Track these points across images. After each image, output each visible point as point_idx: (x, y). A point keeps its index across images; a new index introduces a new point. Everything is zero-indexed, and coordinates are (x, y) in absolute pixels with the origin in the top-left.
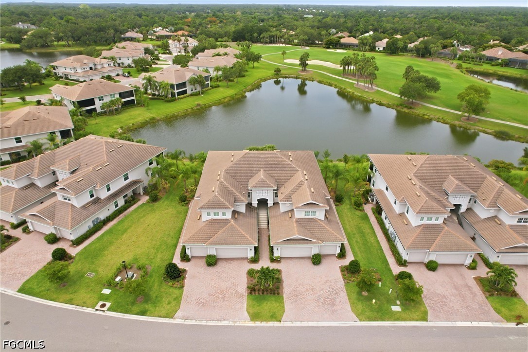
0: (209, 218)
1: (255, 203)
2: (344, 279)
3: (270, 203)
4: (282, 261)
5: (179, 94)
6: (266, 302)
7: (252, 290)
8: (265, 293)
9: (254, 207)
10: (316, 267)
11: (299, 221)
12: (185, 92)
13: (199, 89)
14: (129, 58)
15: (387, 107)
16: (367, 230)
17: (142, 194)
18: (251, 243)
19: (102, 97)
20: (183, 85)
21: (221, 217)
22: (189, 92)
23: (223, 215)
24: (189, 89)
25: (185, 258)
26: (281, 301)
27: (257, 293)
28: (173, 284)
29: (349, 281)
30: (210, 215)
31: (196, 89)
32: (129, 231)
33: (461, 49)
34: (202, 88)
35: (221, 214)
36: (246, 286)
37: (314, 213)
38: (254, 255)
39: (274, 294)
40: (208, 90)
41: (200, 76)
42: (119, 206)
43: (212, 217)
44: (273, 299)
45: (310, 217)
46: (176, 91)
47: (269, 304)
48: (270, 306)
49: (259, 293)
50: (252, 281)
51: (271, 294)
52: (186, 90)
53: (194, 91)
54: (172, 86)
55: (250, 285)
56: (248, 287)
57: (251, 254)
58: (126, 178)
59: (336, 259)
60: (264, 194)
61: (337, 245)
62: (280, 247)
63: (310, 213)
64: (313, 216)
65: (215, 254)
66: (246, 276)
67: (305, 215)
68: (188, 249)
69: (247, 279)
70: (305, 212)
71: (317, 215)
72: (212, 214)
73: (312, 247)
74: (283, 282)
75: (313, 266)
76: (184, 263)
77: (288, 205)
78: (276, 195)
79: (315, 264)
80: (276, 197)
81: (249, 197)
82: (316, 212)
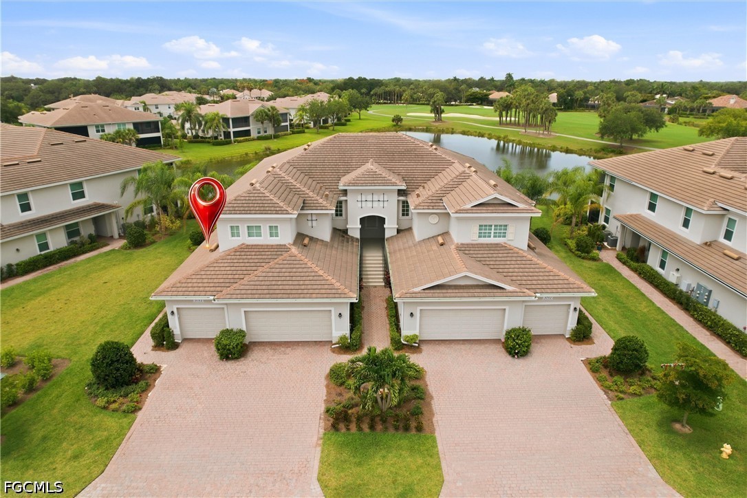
0: (236, 242)
1: (355, 229)
2: (607, 389)
3: (390, 228)
4: (424, 347)
5: (237, 134)
6: (384, 452)
7: (339, 418)
8: (379, 427)
9: (352, 237)
10: (519, 363)
11: (464, 249)
12: (247, 133)
13: (271, 132)
14: (171, 106)
15: (580, 155)
16: (622, 292)
17: (116, 236)
18: (341, 295)
19: (102, 126)
20: (245, 120)
21: (265, 239)
22: (254, 134)
23: (272, 235)
24: (253, 128)
25: (164, 339)
26: (430, 451)
27: (353, 427)
28: (109, 403)
29: (621, 395)
30: (239, 235)
31: (266, 132)
32: (53, 292)
33: (670, 102)
34: (276, 131)
35: (265, 230)
36: (322, 408)
37: (502, 229)
38: (348, 332)
39: (407, 429)
40: (285, 135)
41: (271, 107)
42: (52, 248)
43: (244, 239)
44: (405, 443)
45: (492, 240)
46: (232, 130)
47: (391, 459)
48: (394, 465)
49: (360, 429)
50: (340, 394)
51: (397, 429)
52: (249, 130)
53: (262, 134)
54: (226, 120)
55: (332, 406)
56: (327, 411)
57: (340, 329)
58: (78, 195)
59: (568, 344)
60: (376, 204)
61: (570, 305)
62: (419, 308)
63: (493, 231)
64: (500, 237)
65: (244, 329)
66: (324, 382)
67: (480, 237)
68: (173, 313)
69: (327, 391)
70: (480, 226)
71: (510, 236)
72: (243, 230)
73: (505, 309)
74: (432, 398)
75: (509, 358)
76: (159, 352)
77: (434, 219)
78: (403, 211)
79: (517, 354)
80: (403, 215)
81: (341, 215)
82: (506, 226)
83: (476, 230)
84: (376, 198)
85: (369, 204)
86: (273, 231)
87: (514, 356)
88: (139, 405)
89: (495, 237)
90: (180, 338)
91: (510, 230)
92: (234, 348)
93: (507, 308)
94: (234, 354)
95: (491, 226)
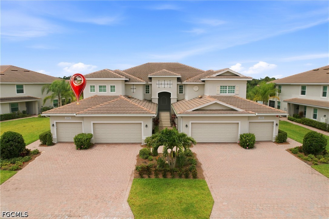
0: (93, 94)
1: (155, 97)
3: (174, 97)
6: (172, 188)
7: (144, 172)
8: (169, 176)
9: (154, 103)
10: (249, 151)
11: (213, 97)
17: (37, 114)
18: (147, 113)
21: (108, 93)
23: (111, 91)
27: (152, 176)
28: (2, 165)
29: (316, 163)
30: (94, 91)
35: (108, 88)
37: (232, 89)
39: (187, 177)
43: (97, 92)
44: (186, 183)
45: (227, 94)
47: (177, 191)
48: (178, 194)
49: (157, 177)
50: (145, 162)
51: (180, 177)
55: (140, 166)
56: (137, 169)
58: (20, 91)
59: (275, 144)
60: (166, 86)
61: (273, 122)
62: (191, 122)
63: (227, 90)
64: (231, 93)
65: (92, 133)
66: (136, 158)
67: (221, 93)
68: (53, 125)
69: (137, 161)
70: (221, 86)
71: (236, 92)
72: (97, 88)
73: (238, 123)
74: (201, 164)
75: (243, 149)
76: (42, 147)
77: (196, 88)
78: (180, 90)
79: (248, 146)
80: (180, 93)
81: (149, 92)
82: (234, 87)
83: (219, 89)
84: (166, 83)
85: (163, 86)
86: (113, 88)
87: (246, 148)
88: (21, 167)
89: (229, 93)
90: (56, 140)
91: (236, 89)
92: (84, 141)
93: (239, 122)
94: (85, 145)
95: (226, 87)
